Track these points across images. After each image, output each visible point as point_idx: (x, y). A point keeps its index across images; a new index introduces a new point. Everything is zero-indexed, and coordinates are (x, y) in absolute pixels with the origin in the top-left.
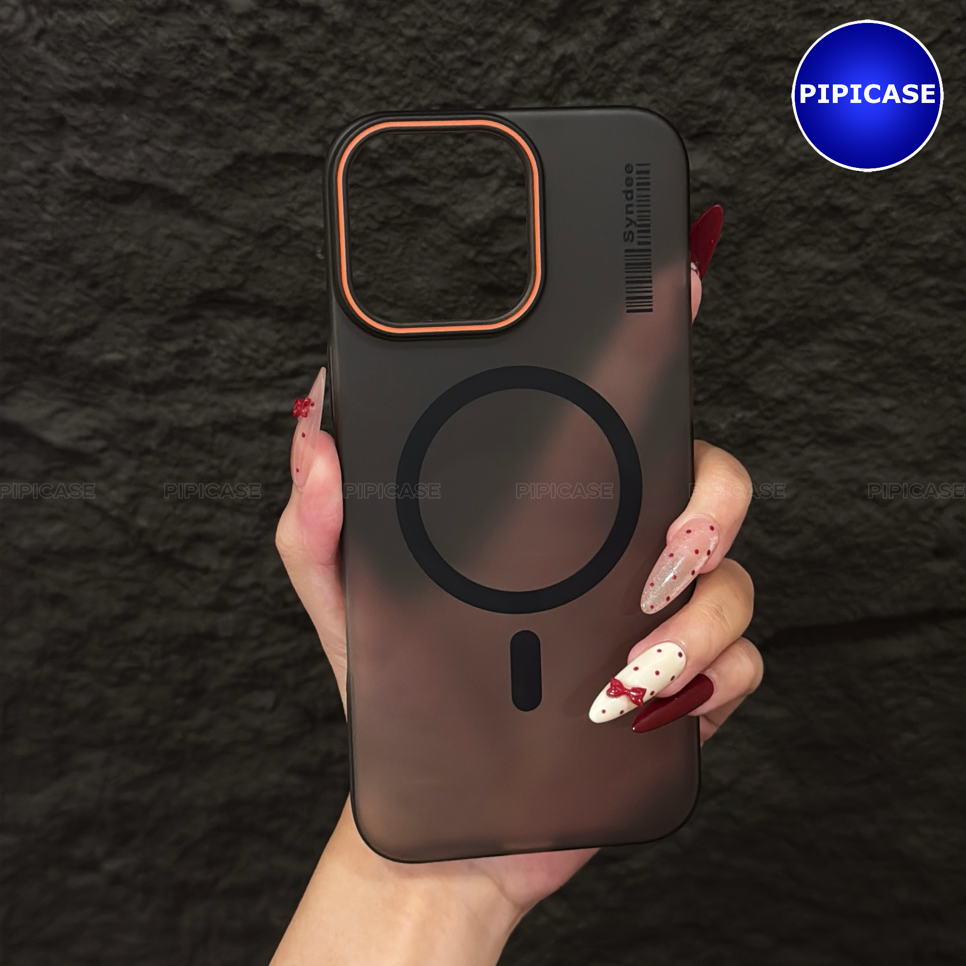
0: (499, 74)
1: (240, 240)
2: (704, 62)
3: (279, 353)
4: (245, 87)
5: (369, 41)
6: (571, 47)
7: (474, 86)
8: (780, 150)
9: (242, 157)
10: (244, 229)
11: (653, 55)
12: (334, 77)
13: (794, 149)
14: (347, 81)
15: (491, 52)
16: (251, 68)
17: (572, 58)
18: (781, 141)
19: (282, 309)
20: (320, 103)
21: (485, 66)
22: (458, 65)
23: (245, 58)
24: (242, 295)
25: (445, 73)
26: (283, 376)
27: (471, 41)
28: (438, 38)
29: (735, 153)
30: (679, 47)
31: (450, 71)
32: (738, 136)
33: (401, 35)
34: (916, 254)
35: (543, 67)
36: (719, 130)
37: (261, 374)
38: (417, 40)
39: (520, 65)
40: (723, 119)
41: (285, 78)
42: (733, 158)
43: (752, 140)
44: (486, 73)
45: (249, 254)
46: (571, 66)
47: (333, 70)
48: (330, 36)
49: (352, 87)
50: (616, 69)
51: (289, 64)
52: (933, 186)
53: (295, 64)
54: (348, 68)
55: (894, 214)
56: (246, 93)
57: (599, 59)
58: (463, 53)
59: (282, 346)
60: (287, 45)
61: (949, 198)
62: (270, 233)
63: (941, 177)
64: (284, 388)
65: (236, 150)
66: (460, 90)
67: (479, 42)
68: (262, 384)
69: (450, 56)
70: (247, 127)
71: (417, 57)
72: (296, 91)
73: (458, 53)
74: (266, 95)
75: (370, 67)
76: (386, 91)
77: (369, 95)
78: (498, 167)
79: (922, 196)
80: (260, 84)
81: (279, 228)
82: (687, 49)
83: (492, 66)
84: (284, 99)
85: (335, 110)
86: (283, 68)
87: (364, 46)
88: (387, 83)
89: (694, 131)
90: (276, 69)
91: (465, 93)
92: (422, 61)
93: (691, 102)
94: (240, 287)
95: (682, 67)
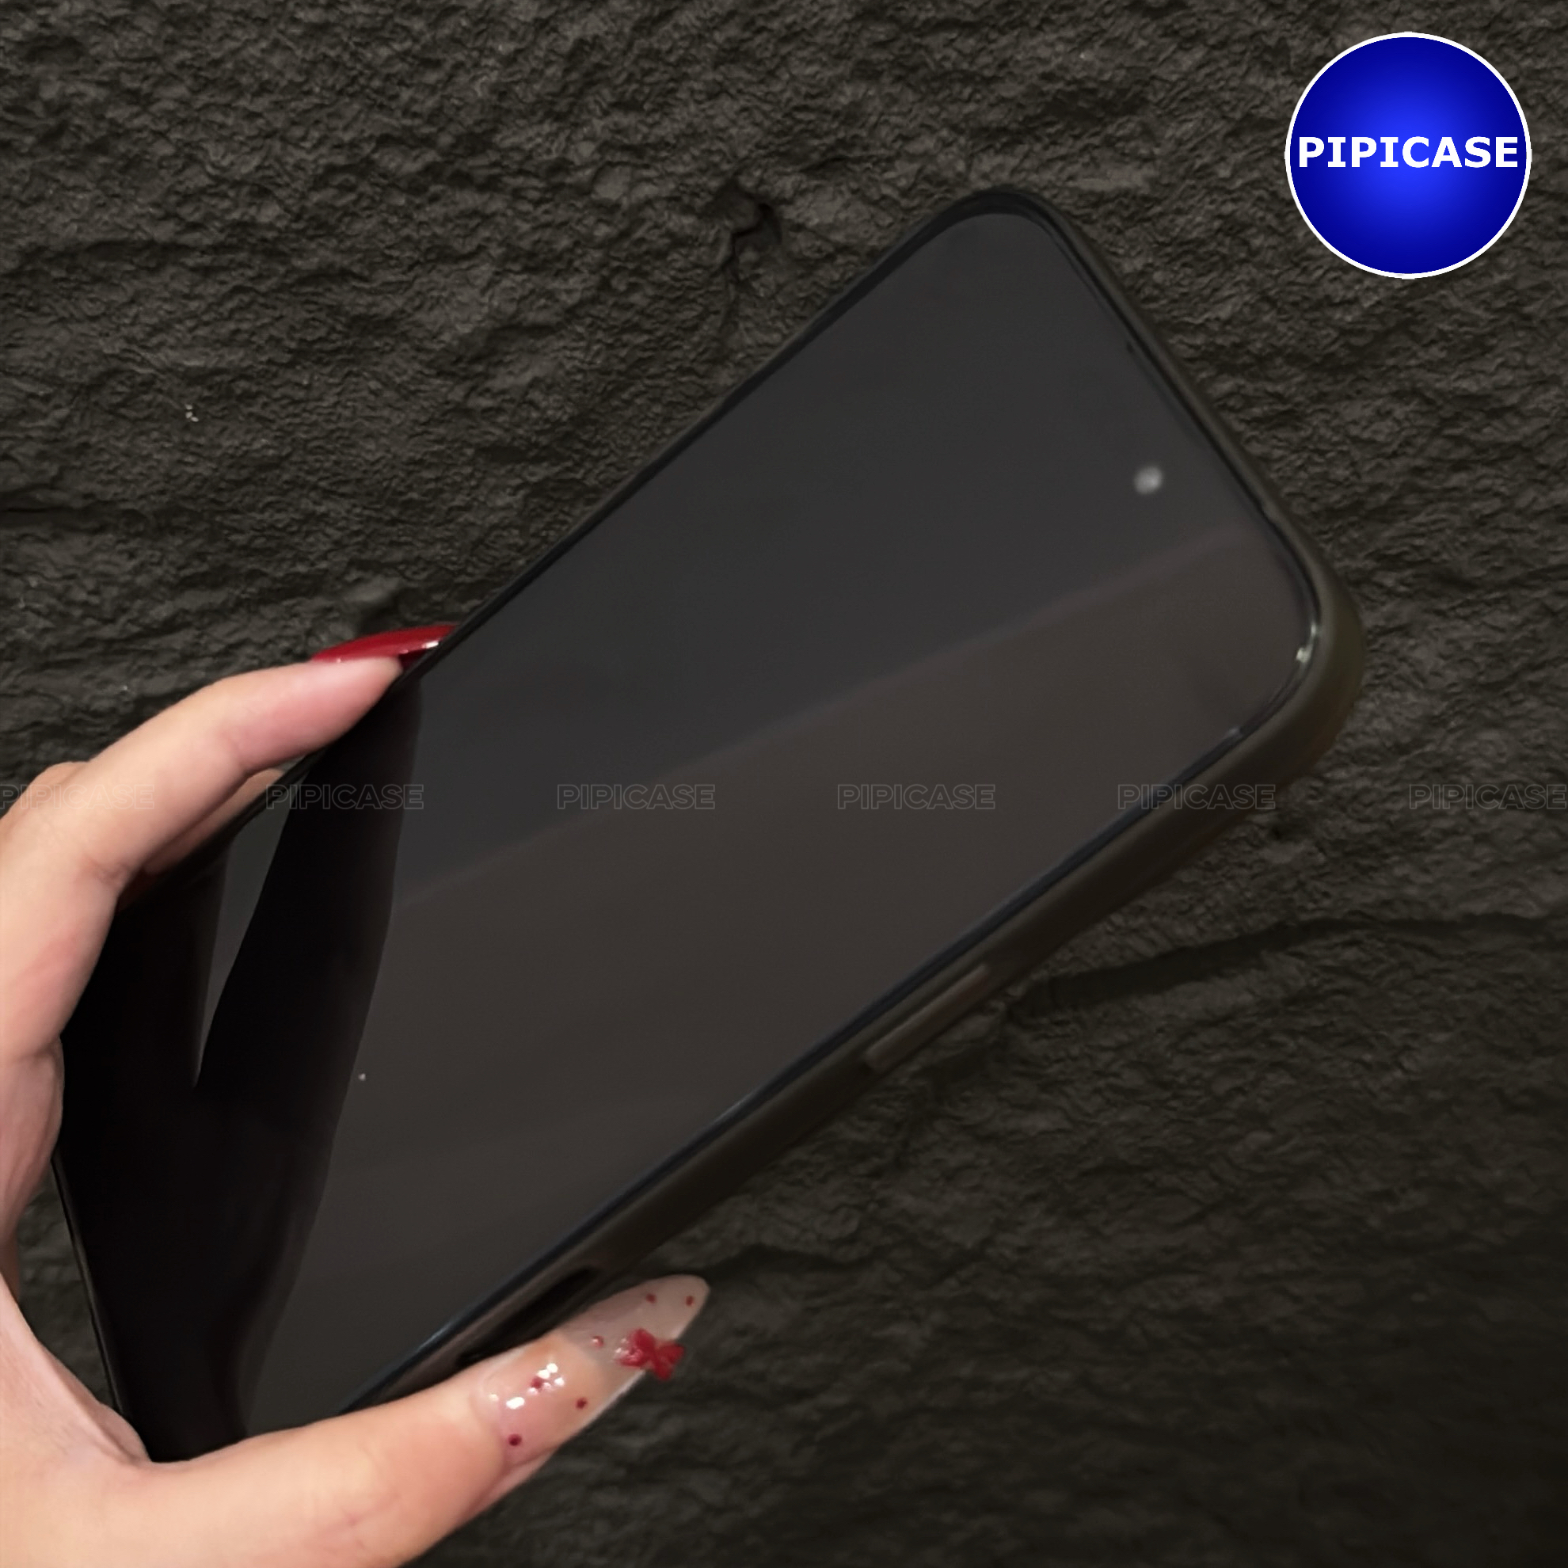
0: (474, 79)
1: (46, 399)
2: (819, 39)
3: (136, 593)
4: (28, 131)
5: (239, 33)
6: (594, 24)
7: (431, 103)
8: (962, 179)
9: (33, 254)
10: (50, 379)
11: (733, 31)
12: (183, 102)
13: (985, 176)
14: (207, 106)
15: (455, 41)
16: (34, 96)
17: (596, 43)
18: (961, 166)
19: (134, 516)
20: (164, 149)
21: (447, 66)
22: (399, 67)
23: (21, 78)
24: (59, 496)
25: (376, 83)
26: (150, 632)
27: (418, 25)
28: (360, 20)
29: (887, 190)
30: (775, 14)
31: (388, 77)
32: (890, 160)
33: (295, 21)
34: (1199, 340)
35: (549, 63)
36: (857, 153)
37: (108, 632)
38: (323, 28)
39: (510, 60)
40: (864, 133)
41: (96, 111)
42: (884, 197)
43: (916, 166)
44: (451, 77)
45: (64, 423)
46: (596, 58)
47: (180, 90)
48: (170, 30)
49: (219, 118)
50: (672, 59)
51: (100, 84)
52: (1217, 224)
53: (111, 84)
54: (208, 83)
55: (1158, 277)
56: (29, 140)
57: (642, 43)
58: (408, 44)
59: (141, 580)
60: (93, 51)
61: (1245, 243)
62: (96, 385)
63: (1228, 208)
64: (153, 654)
65: (22, 242)
66: (406, 112)
67: (433, 25)
68: (113, 650)
69: (384, 52)
70: (38, 200)
71: (325, 56)
72: (118, 132)
73: (397, 47)
74: (66, 142)
75: (245, 80)
76: (279, 121)
77: (249, 129)
78: (488, 240)
79: (1201, 243)
80: (52, 122)
81: (112, 373)
82: (789, 19)
83: (459, 65)
84: (99, 147)
85: (191, 160)
86: (93, 92)
87: (231, 45)
88: (278, 105)
89: (815, 157)
90: (80, 95)
91: (415, 115)
92: (335, 64)
93: (805, 108)
94: (53, 484)
95: (784, 50)
